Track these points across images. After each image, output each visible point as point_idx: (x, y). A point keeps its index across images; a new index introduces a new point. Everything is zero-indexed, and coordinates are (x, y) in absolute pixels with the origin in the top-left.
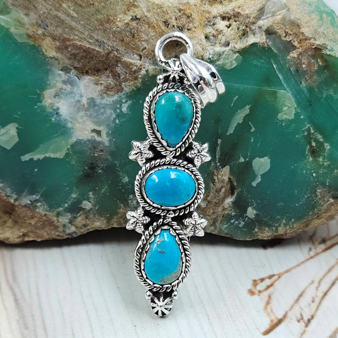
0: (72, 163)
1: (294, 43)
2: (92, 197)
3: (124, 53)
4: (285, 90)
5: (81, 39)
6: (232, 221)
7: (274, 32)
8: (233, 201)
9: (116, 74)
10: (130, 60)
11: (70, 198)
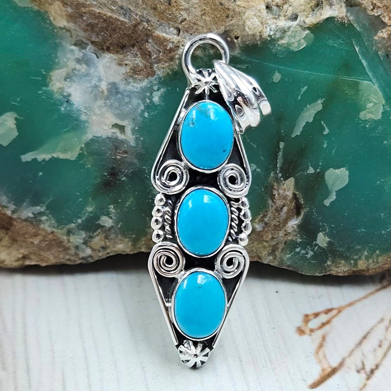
0: (86, 167)
1: (384, 18)
2: (113, 211)
3: (157, 26)
4: (371, 80)
5: (100, 5)
6: (298, 250)
7: (358, 3)
8: (299, 223)
9: (145, 52)
10: (164, 35)
11: (84, 212)
